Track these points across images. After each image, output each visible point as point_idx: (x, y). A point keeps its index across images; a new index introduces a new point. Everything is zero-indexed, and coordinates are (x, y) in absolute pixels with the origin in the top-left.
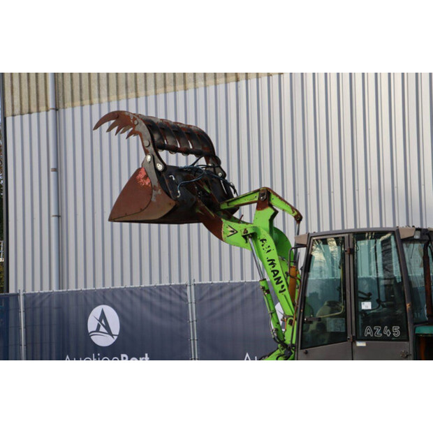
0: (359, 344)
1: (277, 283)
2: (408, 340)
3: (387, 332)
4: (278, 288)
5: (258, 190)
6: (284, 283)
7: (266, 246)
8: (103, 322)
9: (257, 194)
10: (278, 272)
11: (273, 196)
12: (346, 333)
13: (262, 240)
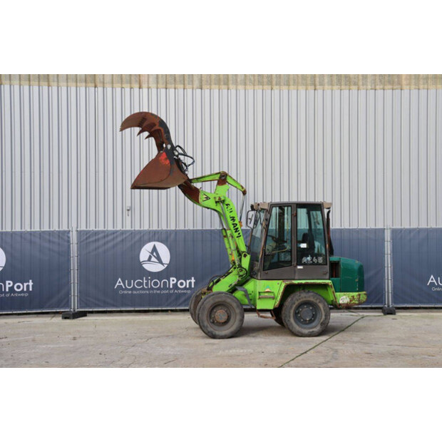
0: (299, 267)
1: (236, 232)
2: (326, 264)
3: (315, 260)
4: (236, 234)
5: (219, 173)
6: (240, 231)
7: (229, 208)
8: (155, 254)
9: (219, 175)
10: (236, 225)
11: (228, 178)
12: (291, 261)
13: (227, 205)
